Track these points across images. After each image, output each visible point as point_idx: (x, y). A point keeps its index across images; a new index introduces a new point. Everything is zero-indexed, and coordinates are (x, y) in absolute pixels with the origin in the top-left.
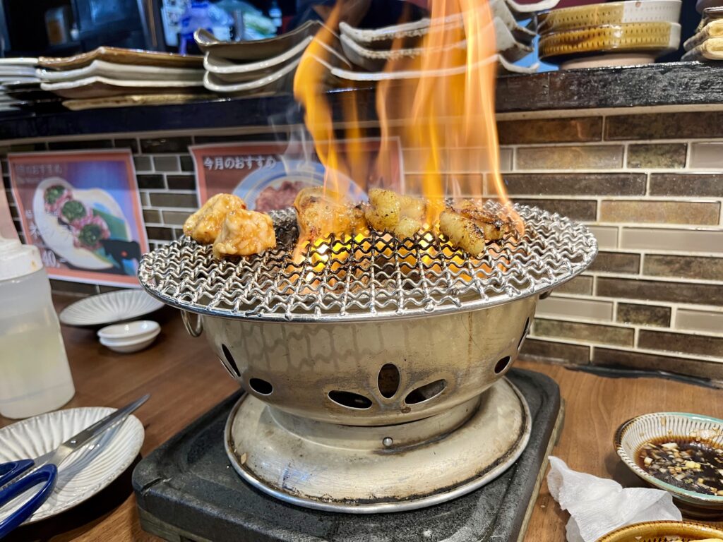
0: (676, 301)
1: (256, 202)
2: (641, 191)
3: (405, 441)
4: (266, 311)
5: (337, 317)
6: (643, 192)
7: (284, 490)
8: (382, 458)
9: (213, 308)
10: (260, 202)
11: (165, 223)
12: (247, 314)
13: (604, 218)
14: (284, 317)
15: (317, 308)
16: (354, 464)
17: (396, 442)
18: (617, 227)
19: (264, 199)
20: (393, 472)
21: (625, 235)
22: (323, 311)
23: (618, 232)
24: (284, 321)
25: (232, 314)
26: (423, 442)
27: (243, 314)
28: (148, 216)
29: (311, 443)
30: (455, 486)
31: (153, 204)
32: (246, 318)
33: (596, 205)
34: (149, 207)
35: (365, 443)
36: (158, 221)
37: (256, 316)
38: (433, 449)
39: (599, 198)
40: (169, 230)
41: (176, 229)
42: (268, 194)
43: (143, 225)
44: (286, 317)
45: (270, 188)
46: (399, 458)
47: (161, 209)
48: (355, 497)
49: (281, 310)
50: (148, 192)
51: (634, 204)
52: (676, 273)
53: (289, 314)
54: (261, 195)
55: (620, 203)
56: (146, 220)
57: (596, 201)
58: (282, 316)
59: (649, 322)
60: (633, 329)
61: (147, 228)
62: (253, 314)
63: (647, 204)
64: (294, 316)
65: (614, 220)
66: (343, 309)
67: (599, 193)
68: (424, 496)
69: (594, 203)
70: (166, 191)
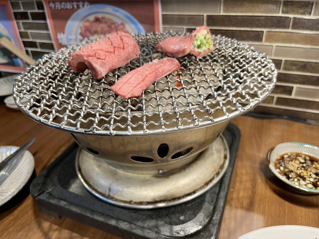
0: (296, 83)
1: (81, 28)
2: (287, 27)
3: (169, 170)
4: (97, 130)
5: (141, 132)
6: (288, 27)
7: (109, 197)
8: (158, 179)
9: (64, 126)
10: (83, 29)
11: (33, 38)
12: (85, 131)
13: (266, 41)
14: (109, 133)
15: (129, 127)
16: (144, 183)
17: (165, 171)
18: (272, 46)
19: (85, 27)
20: (164, 187)
21: (276, 50)
22: (133, 129)
23: (272, 48)
24: (109, 135)
25: (76, 131)
26: (178, 170)
27: (83, 130)
28: (22, 35)
29: (121, 172)
30: (194, 192)
31: (25, 28)
32: (85, 134)
33: (263, 34)
34: (22, 30)
35: (149, 172)
36: (28, 37)
37: (91, 132)
38: (183, 173)
39: (265, 30)
40: (35, 43)
41: (39, 43)
42: (87, 24)
43: (21, 40)
44: (110, 133)
45: (88, 21)
46: (167, 180)
47: (29, 31)
48: (145, 200)
49: (107, 129)
50: (21, 22)
51: (283, 34)
52: (298, 70)
53: (112, 132)
54: (83, 24)
55: (275, 33)
56: (22, 37)
57: (263, 32)
58: (108, 132)
59: (282, 93)
60: (273, 97)
61: (23, 42)
62: (89, 131)
63: (288, 34)
64: (115, 132)
65: (271, 42)
66: (145, 127)
67: (265, 26)
68: (179, 198)
69: (262, 33)
70: (30, 21)
